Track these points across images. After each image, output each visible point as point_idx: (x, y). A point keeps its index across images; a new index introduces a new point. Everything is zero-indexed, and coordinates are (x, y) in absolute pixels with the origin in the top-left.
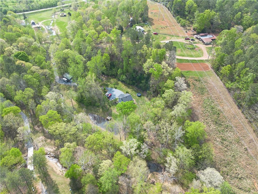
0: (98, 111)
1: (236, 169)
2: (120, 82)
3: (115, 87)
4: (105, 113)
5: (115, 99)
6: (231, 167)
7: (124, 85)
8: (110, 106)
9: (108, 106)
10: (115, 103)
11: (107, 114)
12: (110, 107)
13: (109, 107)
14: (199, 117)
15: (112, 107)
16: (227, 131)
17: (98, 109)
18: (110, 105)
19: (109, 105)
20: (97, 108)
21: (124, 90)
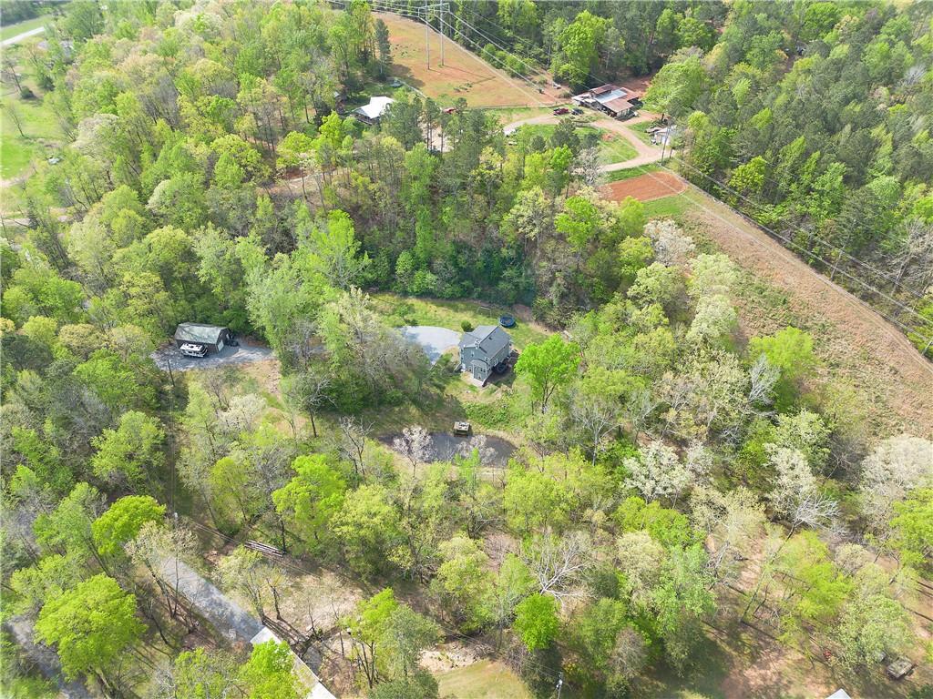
0: (406, 417)
1: (899, 430)
2: (412, 301)
3: (407, 321)
4: (433, 415)
5: (438, 358)
6: (885, 429)
7: (434, 307)
8: (442, 388)
9: (434, 390)
10: (450, 370)
11: (447, 416)
12: (442, 391)
13: (439, 391)
14: (742, 326)
15: (448, 388)
16: (829, 339)
17: (400, 412)
18: (437, 382)
19: (435, 385)
20: (397, 409)
21: (445, 321)
